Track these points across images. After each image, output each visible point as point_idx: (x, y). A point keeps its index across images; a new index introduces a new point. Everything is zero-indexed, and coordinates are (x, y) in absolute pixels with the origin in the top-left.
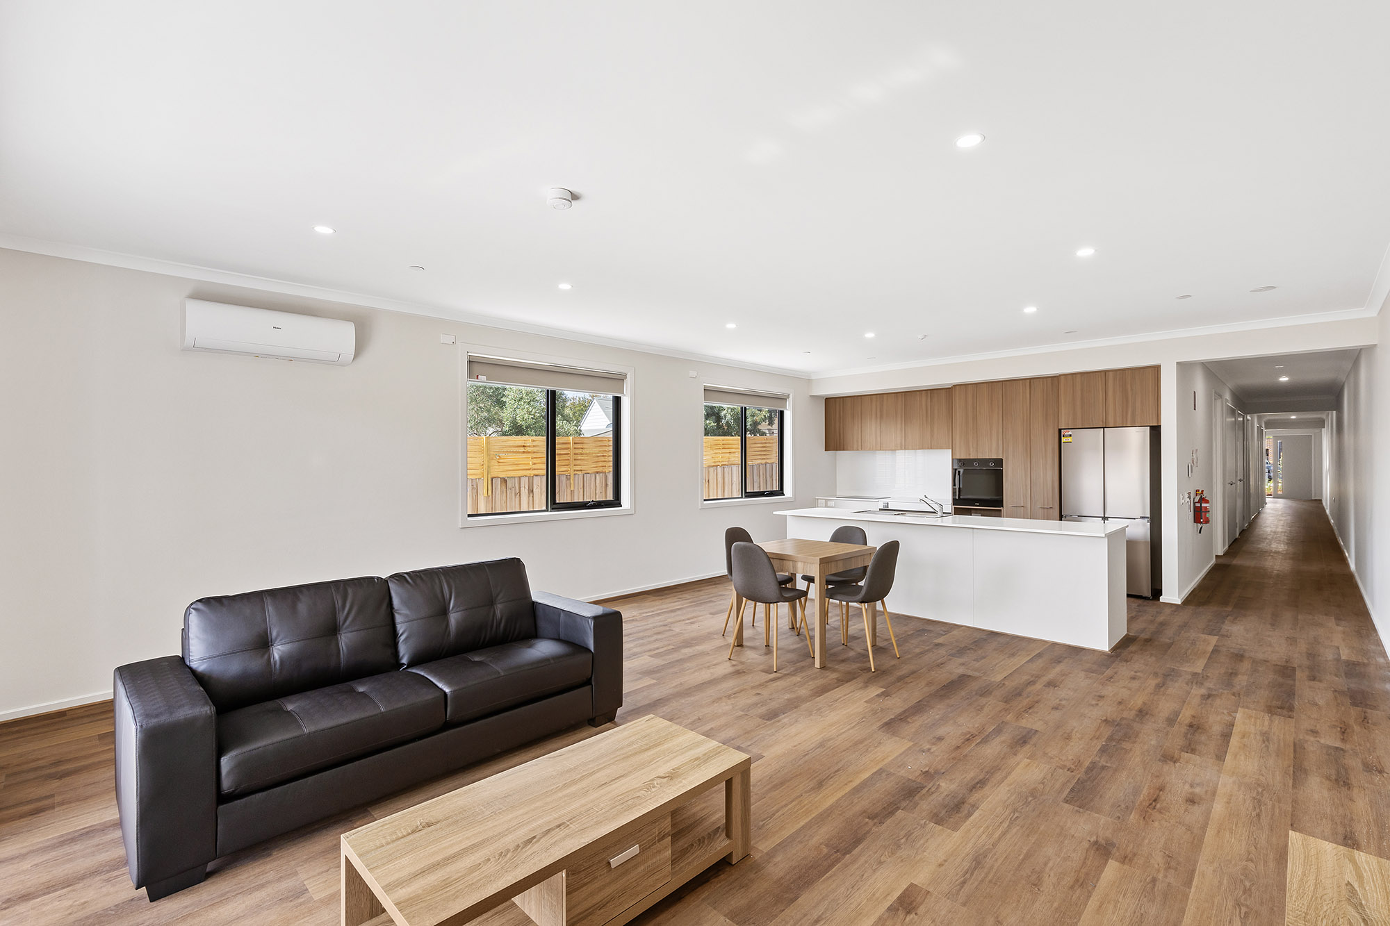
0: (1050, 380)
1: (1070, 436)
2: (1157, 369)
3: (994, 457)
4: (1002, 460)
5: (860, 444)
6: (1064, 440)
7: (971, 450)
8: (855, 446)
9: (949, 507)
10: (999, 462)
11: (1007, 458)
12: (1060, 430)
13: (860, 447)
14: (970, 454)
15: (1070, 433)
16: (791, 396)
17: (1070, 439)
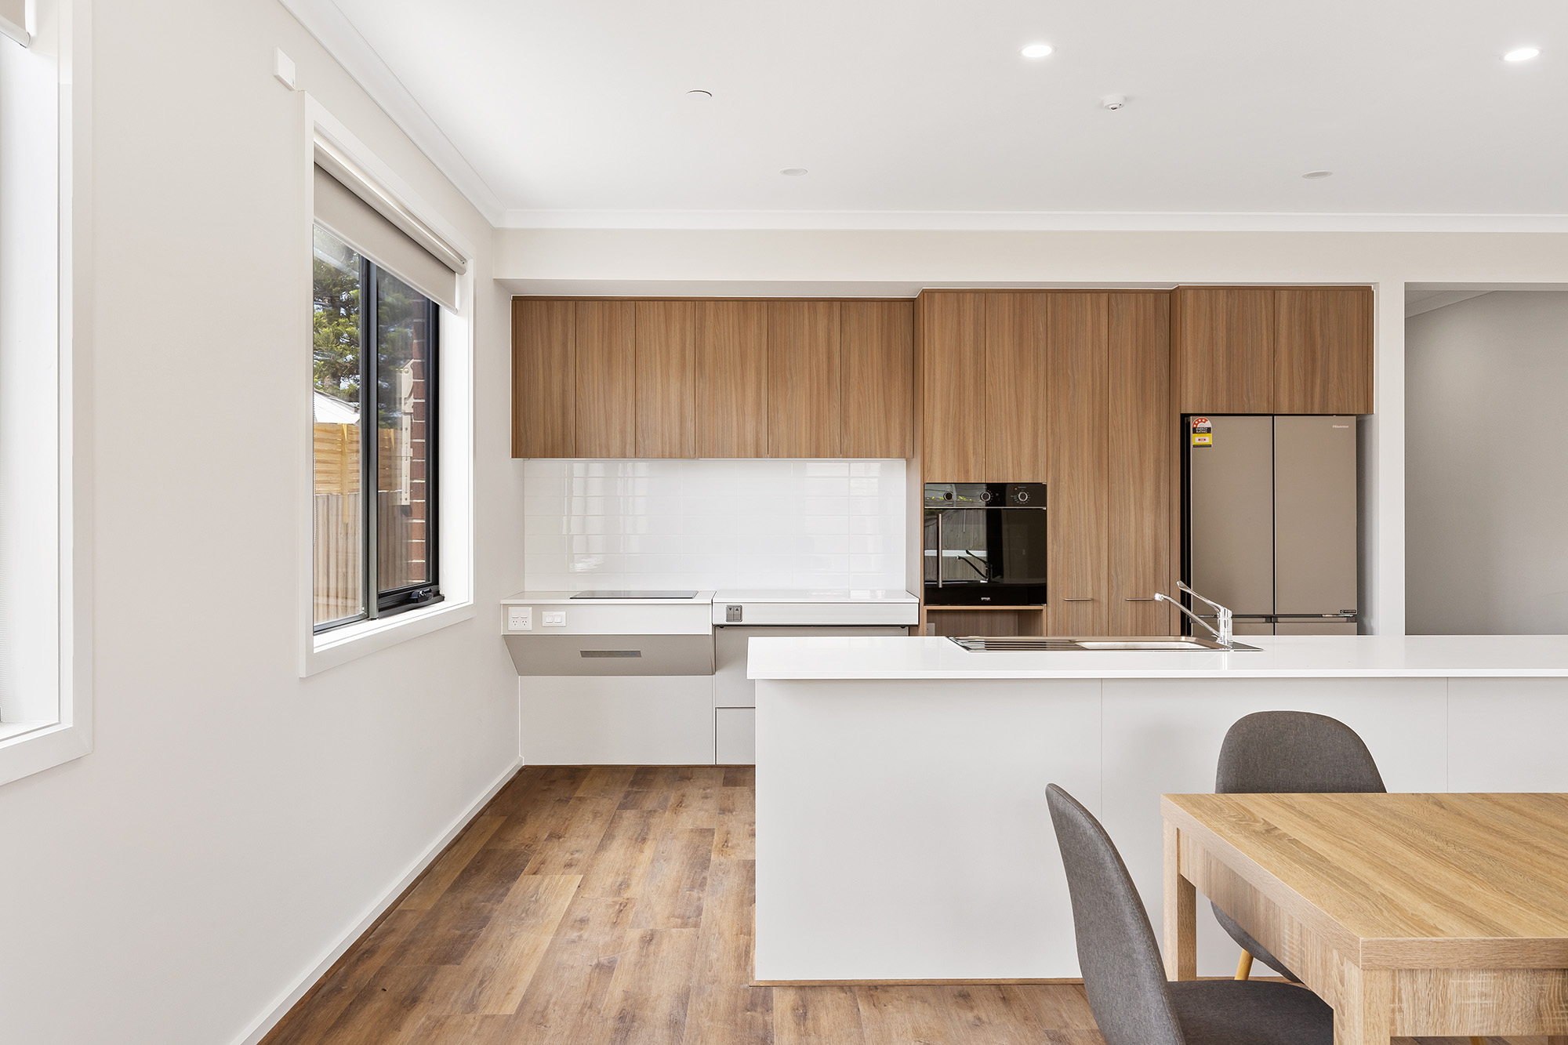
0: (1151, 298)
1: (1209, 430)
2: (1364, 295)
3: (1026, 478)
4: (1046, 485)
5: (630, 438)
6: (1195, 439)
7: (972, 460)
8: (616, 444)
9: (911, 610)
10: (1038, 491)
11: (1057, 481)
12: (1185, 418)
13: (630, 449)
14: (967, 472)
15: (1208, 424)
16: (470, 266)
17: (1208, 439)
